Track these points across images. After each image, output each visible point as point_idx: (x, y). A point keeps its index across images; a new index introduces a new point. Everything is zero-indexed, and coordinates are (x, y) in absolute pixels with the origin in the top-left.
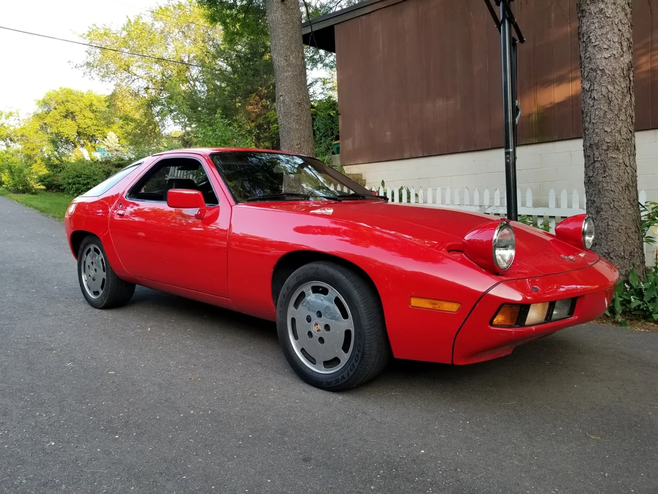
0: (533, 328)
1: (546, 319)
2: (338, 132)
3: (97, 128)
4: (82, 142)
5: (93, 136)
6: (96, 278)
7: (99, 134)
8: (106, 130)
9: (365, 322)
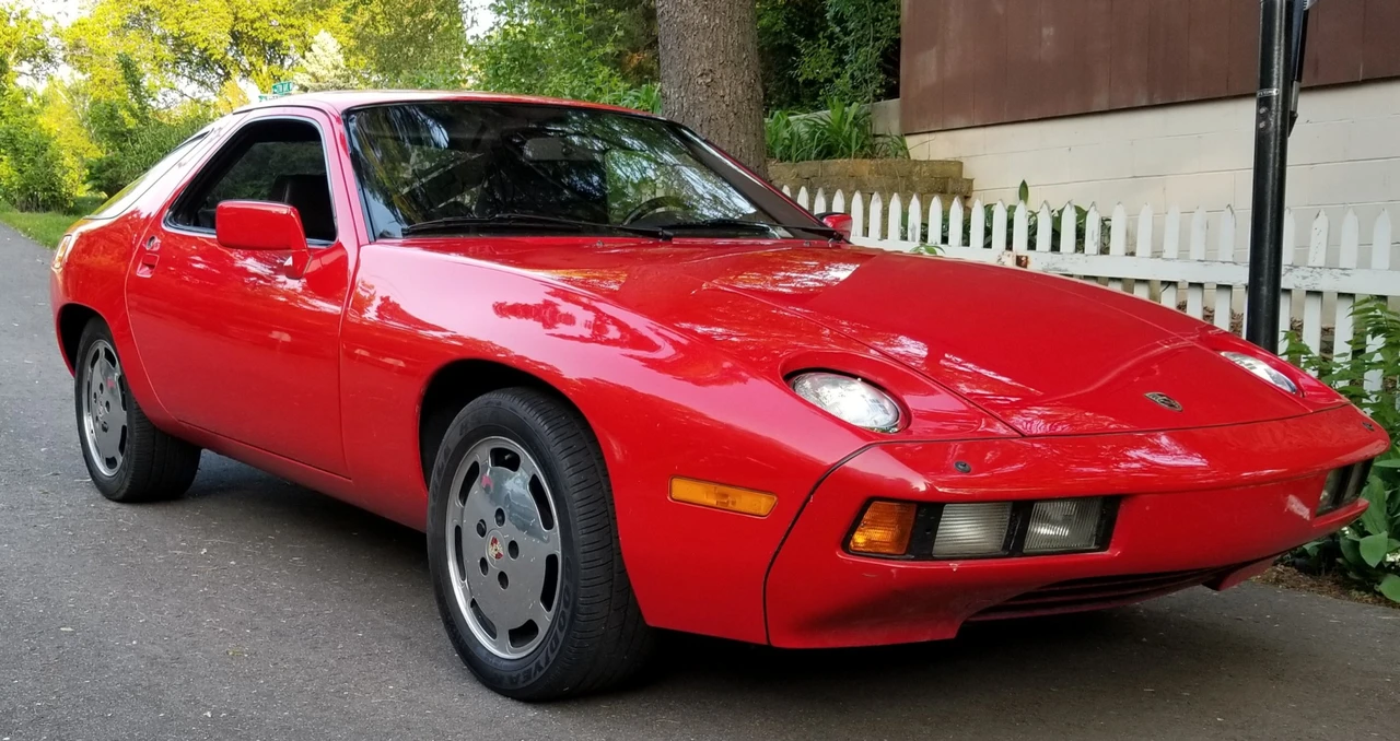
0: (954, 566)
1: (1006, 547)
2: (898, 29)
3: (288, 22)
4: (245, 61)
5: (277, 43)
6: (109, 425)
7: (292, 37)
8: (310, 28)
9: (579, 535)
